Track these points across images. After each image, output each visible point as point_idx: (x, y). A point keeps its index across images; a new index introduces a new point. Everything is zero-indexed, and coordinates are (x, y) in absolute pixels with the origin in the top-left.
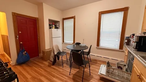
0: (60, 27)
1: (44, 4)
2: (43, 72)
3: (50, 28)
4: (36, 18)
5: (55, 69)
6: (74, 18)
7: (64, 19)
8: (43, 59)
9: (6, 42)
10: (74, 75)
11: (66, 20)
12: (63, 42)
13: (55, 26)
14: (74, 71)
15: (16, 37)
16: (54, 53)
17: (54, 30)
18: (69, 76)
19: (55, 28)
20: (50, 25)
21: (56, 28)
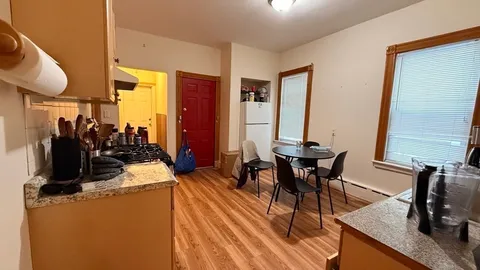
0: (269, 96)
1: (233, 45)
2: (215, 196)
3: (244, 100)
4: (215, 77)
5: (240, 196)
6: (308, 69)
7: (282, 75)
8: (221, 172)
9: (163, 127)
10: (278, 216)
11: (287, 78)
12: (277, 138)
13: (257, 94)
14: (282, 210)
15: (178, 119)
16: (242, 160)
17: (251, 105)
18: (266, 215)
19: (255, 100)
20: (243, 92)
21: (259, 99)
